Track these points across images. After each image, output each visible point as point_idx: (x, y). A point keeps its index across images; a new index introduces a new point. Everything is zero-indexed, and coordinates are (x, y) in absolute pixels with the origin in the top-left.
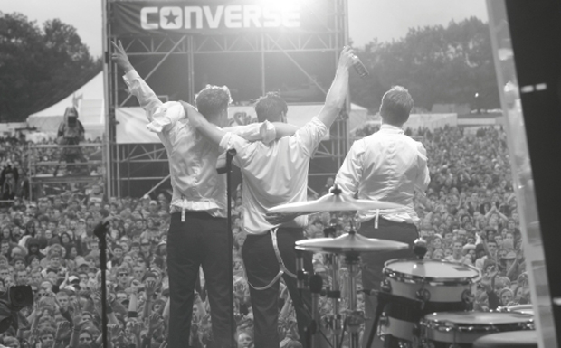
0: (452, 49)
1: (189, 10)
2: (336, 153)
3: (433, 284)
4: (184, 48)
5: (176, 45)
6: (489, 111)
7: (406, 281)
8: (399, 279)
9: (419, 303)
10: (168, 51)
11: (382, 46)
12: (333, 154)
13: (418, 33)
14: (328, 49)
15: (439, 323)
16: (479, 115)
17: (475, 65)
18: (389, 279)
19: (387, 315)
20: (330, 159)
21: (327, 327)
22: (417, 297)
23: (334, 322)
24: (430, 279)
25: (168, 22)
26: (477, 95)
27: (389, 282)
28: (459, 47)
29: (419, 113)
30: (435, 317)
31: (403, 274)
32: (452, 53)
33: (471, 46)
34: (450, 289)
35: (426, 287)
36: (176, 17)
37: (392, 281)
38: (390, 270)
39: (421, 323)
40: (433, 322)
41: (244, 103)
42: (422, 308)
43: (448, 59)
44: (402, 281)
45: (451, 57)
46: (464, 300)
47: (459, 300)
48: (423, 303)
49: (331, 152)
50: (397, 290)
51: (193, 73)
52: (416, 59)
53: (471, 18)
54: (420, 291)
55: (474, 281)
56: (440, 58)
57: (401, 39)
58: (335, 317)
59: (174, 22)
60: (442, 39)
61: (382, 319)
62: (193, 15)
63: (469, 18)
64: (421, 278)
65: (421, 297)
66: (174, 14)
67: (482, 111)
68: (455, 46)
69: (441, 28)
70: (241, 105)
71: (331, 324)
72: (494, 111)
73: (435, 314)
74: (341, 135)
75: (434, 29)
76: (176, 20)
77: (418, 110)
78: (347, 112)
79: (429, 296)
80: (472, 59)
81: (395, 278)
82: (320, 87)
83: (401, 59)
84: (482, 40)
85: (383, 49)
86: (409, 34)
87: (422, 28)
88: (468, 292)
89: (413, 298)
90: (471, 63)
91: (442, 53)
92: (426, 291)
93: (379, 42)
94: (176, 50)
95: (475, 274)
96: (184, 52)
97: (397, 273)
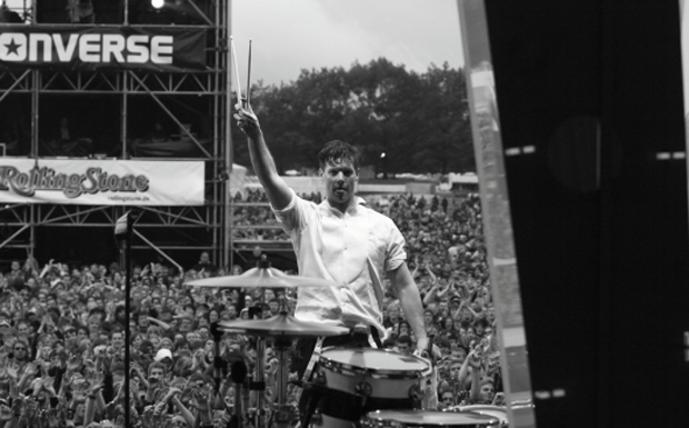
0: (355, 97)
1: (35, 38)
2: (211, 221)
3: (376, 377)
4: (27, 84)
5: (18, 81)
6: (397, 176)
7: (344, 372)
8: (335, 370)
9: (360, 399)
10: (7, 88)
11: (267, 91)
12: (207, 224)
13: (313, 75)
14: (206, 93)
15: (383, 422)
16: (385, 180)
17: (382, 118)
18: (323, 369)
19: (320, 412)
20: (204, 228)
21: (247, 424)
22: (357, 391)
23: (256, 418)
24: (372, 371)
25: (9, 52)
26: (383, 155)
27: (324, 373)
28: (364, 94)
29: (311, 175)
30: (378, 415)
31: (341, 364)
32: (354, 102)
33: (378, 94)
34: (396, 383)
35: (368, 380)
36: (18, 46)
37: (328, 372)
38: (326, 359)
39: (362, 422)
40: (377, 421)
41: (99, 156)
42: (363, 404)
43: (349, 109)
44: (340, 372)
45: (354, 107)
46: (411, 397)
47: (405, 396)
48: (365, 399)
49: (205, 221)
50: (333, 382)
51: (37, 117)
52: (309, 108)
53: (380, 60)
54: (360, 385)
55: (424, 374)
56: (340, 108)
57: (292, 82)
58: (258, 413)
59: (16, 53)
60: (342, 84)
61: (314, 416)
62: (40, 45)
63: (376, 60)
64: (363, 369)
65: (361, 392)
66: (17, 43)
67: (390, 175)
68: (358, 93)
69: (341, 72)
70: (96, 159)
71: (253, 420)
72: (404, 175)
73: (378, 412)
74: (219, 199)
75: (333, 71)
76: (19, 50)
77: (309, 172)
78: (227, 171)
79: (371, 390)
80: (379, 110)
81: (331, 369)
82: (194, 139)
83: (290, 107)
84: (392, 86)
85: (269, 94)
86: (301, 76)
87: (319, 70)
88: (417, 388)
89: (353, 393)
90: (378, 115)
91: (342, 103)
92: (367, 384)
93: (264, 86)
94: (17, 87)
95: (424, 366)
96: (26, 91)
97: (334, 363)
